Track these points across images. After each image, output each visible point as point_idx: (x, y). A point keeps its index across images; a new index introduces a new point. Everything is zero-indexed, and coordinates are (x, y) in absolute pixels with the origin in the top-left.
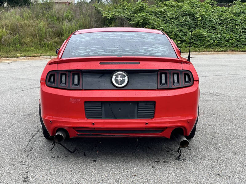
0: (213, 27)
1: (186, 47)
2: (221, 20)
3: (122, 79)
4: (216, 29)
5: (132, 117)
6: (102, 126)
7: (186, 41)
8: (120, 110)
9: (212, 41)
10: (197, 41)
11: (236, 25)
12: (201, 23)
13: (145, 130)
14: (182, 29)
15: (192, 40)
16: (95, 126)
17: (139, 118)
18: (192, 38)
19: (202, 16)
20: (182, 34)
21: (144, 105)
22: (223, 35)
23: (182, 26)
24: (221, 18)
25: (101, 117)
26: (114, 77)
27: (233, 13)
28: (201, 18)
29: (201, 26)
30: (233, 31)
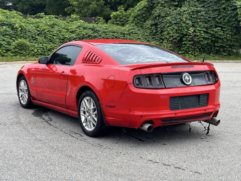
0: (32, 37)
1: (12, 56)
2: (38, 31)
3: (188, 79)
4: (36, 39)
7: (11, 50)
9: (36, 51)
10: (21, 50)
11: (54, 35)
12: (21, 33)
14: (4, 38)
15: (17, 50)
16: (177, 115)
18: (16, 48)
19: (21, 26)
20: (6, 43)
22: (44, 45)
23: (3, 36)
24: (39, 29)
26: (183, 77)
27: (48, 25)
28: (20, 29)
29: (21, 36)
30: (52, 41)
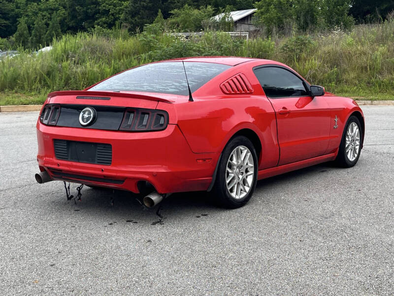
3: (87, 116)
5: (93, 162)
6: (68, 169)
8: (83, 152)
13: (103, 178)
16: (61, 167)
17: (99, 163)
21: (102, 148)
25: (67, 159)
26: (81, 114)
